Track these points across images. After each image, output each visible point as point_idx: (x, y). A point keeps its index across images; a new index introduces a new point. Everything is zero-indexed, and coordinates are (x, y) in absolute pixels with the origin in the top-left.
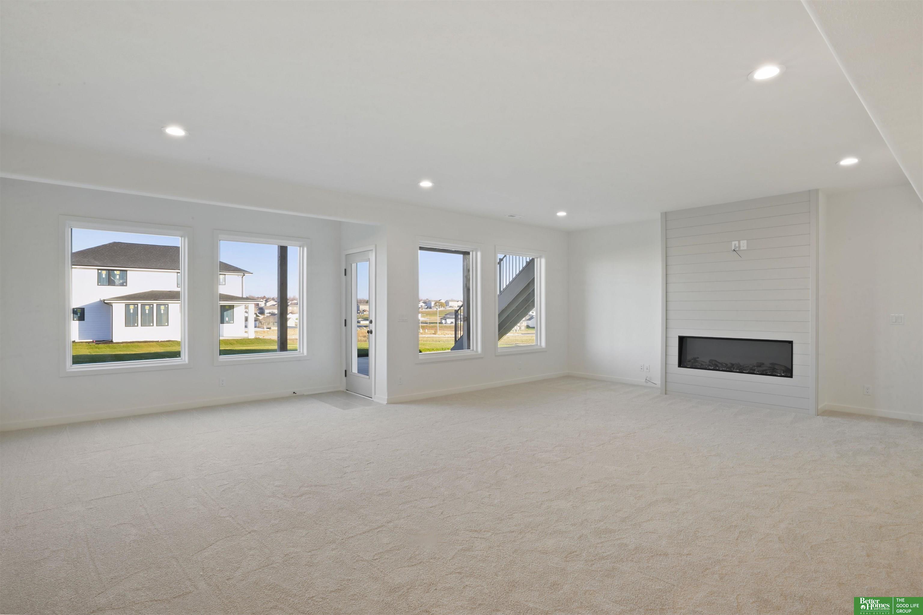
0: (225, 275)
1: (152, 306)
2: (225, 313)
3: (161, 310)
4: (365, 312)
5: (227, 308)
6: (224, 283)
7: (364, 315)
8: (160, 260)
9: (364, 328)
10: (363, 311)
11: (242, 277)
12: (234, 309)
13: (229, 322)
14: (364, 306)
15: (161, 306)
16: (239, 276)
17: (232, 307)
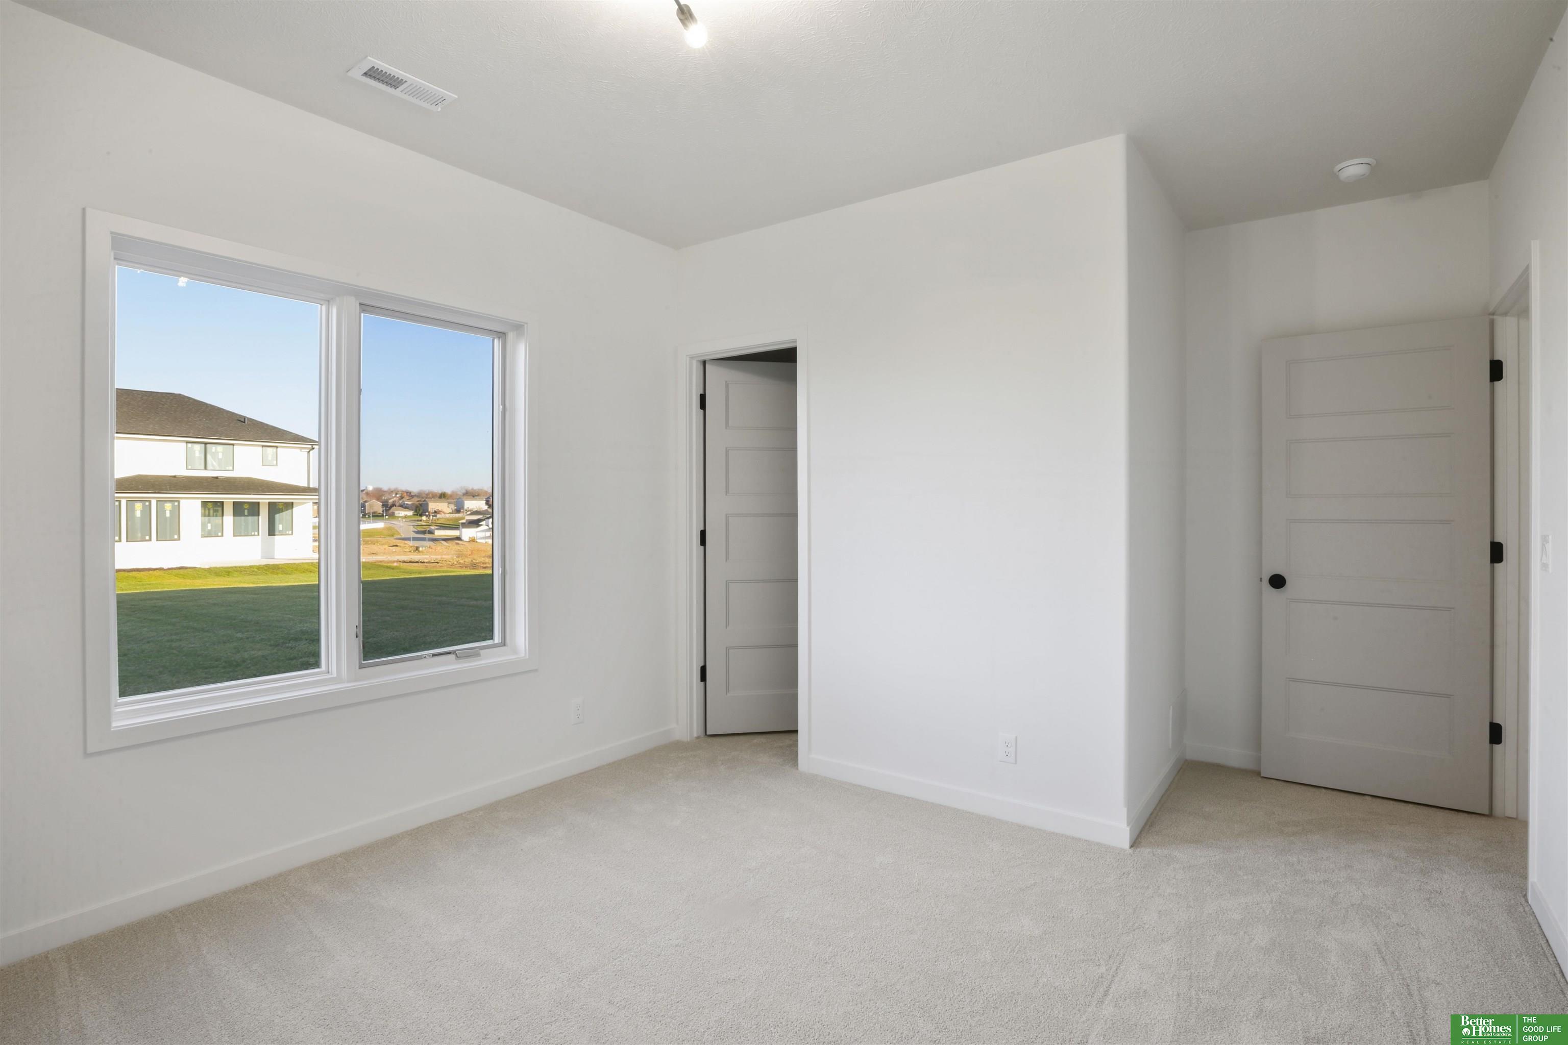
0: (277, 447)
1: (147, 503)
2: (277, 516)
3: (165, 511)
4: (438, 513)
5: (281, 507)
6: (275, 462)
7: (438, 519)
8: (149, 418)
9: (444, 543)
10: (435, 512)
11: (309, 452)
12: (294, 509)
13: (284, 533)
14: (437, 504)
15: (166, 504)
16: (303, 450)
17: (289, 506)
